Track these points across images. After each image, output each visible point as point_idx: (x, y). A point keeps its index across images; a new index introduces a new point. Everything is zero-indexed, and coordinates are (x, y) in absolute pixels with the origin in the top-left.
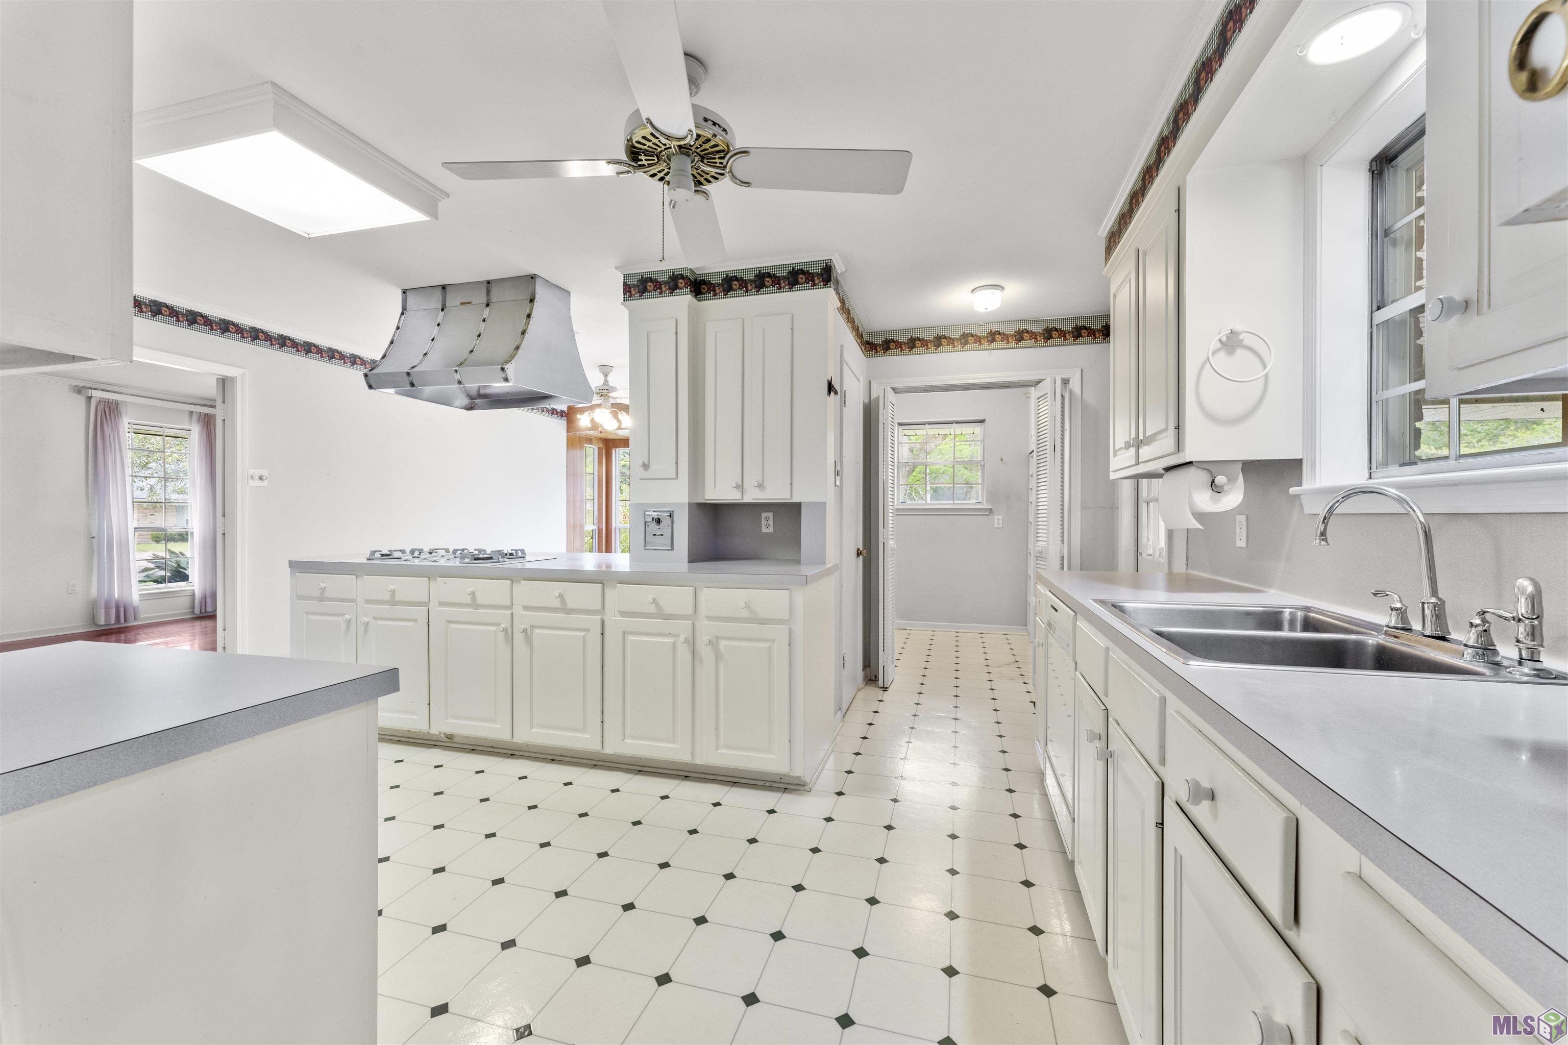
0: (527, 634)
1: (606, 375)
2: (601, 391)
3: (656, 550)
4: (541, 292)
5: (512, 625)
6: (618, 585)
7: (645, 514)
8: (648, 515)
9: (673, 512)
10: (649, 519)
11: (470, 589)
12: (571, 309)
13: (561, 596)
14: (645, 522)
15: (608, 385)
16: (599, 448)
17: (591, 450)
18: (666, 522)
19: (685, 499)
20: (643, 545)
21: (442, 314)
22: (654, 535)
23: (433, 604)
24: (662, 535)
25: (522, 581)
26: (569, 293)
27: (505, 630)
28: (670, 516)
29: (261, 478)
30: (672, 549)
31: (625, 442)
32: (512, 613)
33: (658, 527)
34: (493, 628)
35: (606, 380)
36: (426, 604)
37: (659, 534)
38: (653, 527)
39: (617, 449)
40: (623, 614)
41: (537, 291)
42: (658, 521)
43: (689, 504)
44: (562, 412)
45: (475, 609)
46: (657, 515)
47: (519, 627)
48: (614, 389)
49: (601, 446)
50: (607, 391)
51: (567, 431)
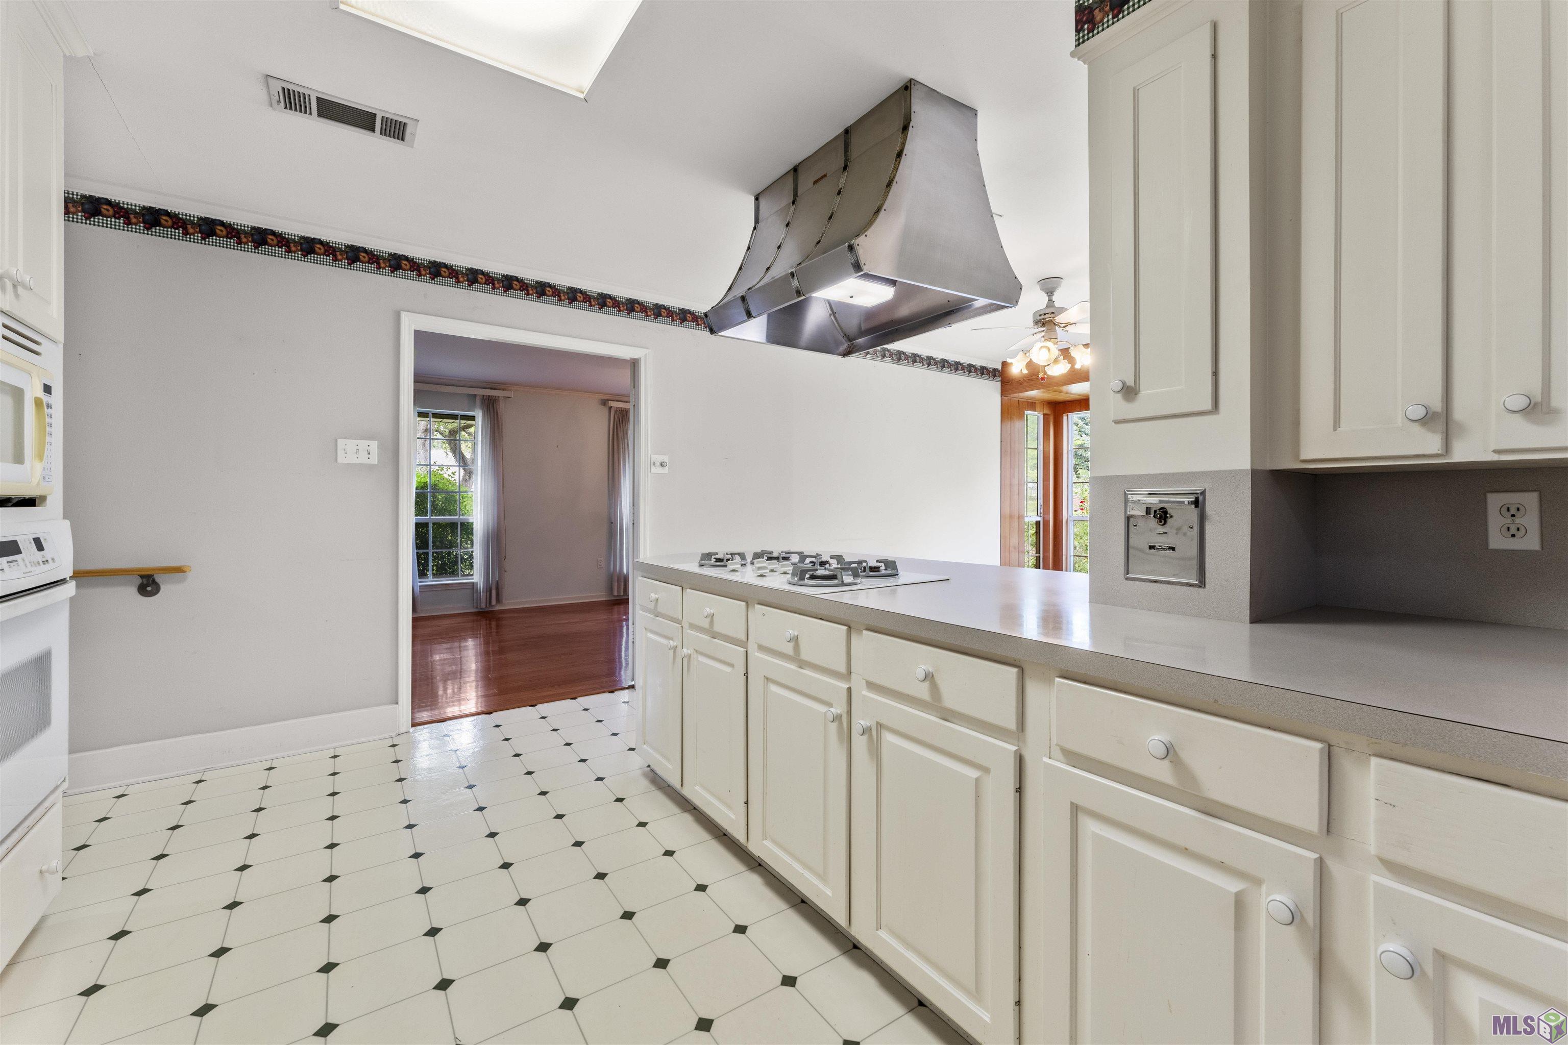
0: (873, 734)
1: (1050, 293)
2: (1043, 317)
3: (1155, 582)
4: (921, 112)
5: (849, 713)
6: (1058, 679)
7: (1126, 501)
8: (1137, 502)
9: (1203, 493)
10: (1139, 511)
11: (792, 632)
12: (978, 140)
13: (929, 677)
14: (1128, 518)
15: (1054, 306)
16: (1044, 415)
17: (1034, 419)
18: (1185, 516)
19: (1243, 461)
20: (1122, 569)
21: (792, 208)
22: (1151, 547)
23: (752, 647)
24: (1173, 549)
25: (865, 632)
26: (974, 112)
27: (837, 718)
28: (1196, 503)
29: (662, 465)
30: (1202, 583)
31: (1082, 403)
32: (849, 689)
33: (1161, 529)
34: (822, 709)
35: (1050, 300)
36: (743, 644)
37: (1165, 546)
38: (1150, 531)
39: (1070, 415)
40: (1074, 758)
41: (913, 109)
42: (1162, 516)
43: (1254, 472)
44: (995, 370)
45: (801, 668)
46: (1160, 502)
47: (860, 722)
48: (1062, 310)
49: (1047, 412)
50: (1052, 315)
51: (1002, 395)
